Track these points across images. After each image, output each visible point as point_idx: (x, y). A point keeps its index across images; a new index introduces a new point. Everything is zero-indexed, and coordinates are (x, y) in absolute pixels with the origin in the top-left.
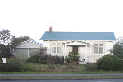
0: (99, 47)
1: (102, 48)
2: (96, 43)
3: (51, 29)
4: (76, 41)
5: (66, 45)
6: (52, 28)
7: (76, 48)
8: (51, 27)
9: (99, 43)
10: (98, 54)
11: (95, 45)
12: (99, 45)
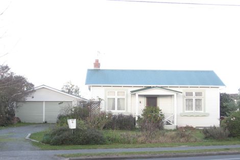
0: (194, 98)
1: (200, 100)
2: (189, 90)
3: (97, 64)
4: (157, 87)
5: (139, 95)
6: (99, 62)
7: (152, 100)
8: (97, 61)
9: (194, 91)
10: (193, 111)
11: (188, 94)
12: (194, 94)
